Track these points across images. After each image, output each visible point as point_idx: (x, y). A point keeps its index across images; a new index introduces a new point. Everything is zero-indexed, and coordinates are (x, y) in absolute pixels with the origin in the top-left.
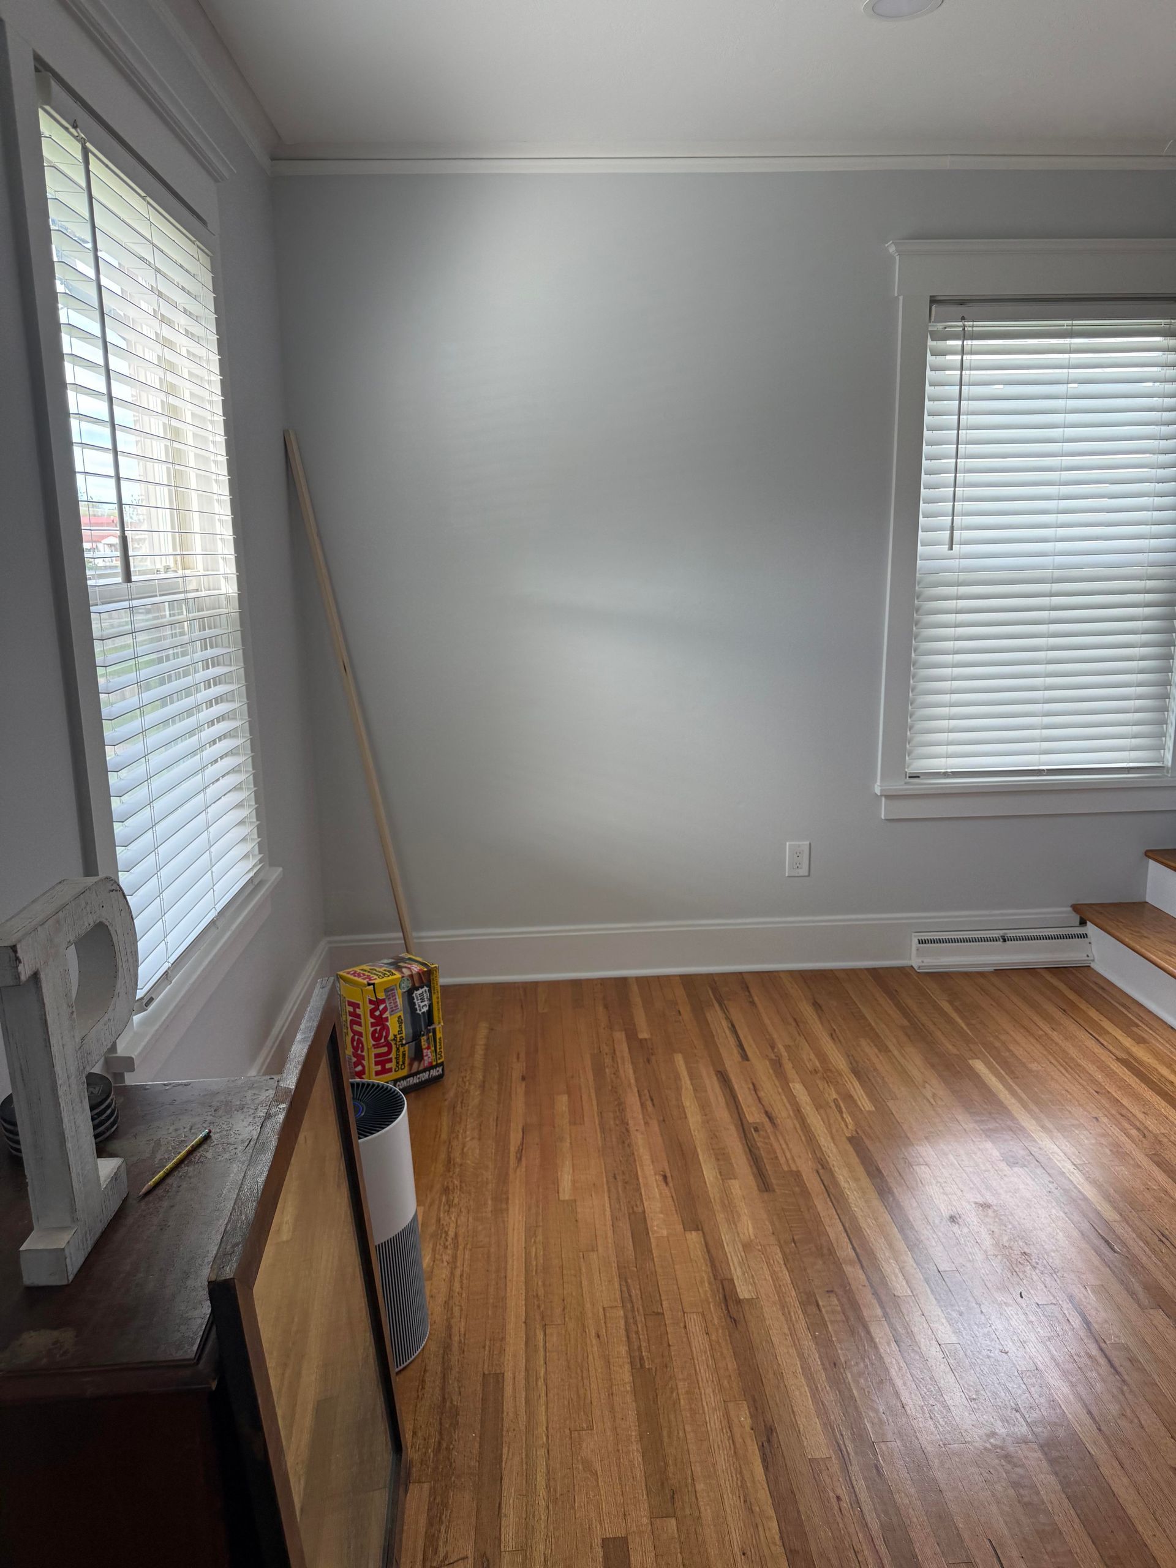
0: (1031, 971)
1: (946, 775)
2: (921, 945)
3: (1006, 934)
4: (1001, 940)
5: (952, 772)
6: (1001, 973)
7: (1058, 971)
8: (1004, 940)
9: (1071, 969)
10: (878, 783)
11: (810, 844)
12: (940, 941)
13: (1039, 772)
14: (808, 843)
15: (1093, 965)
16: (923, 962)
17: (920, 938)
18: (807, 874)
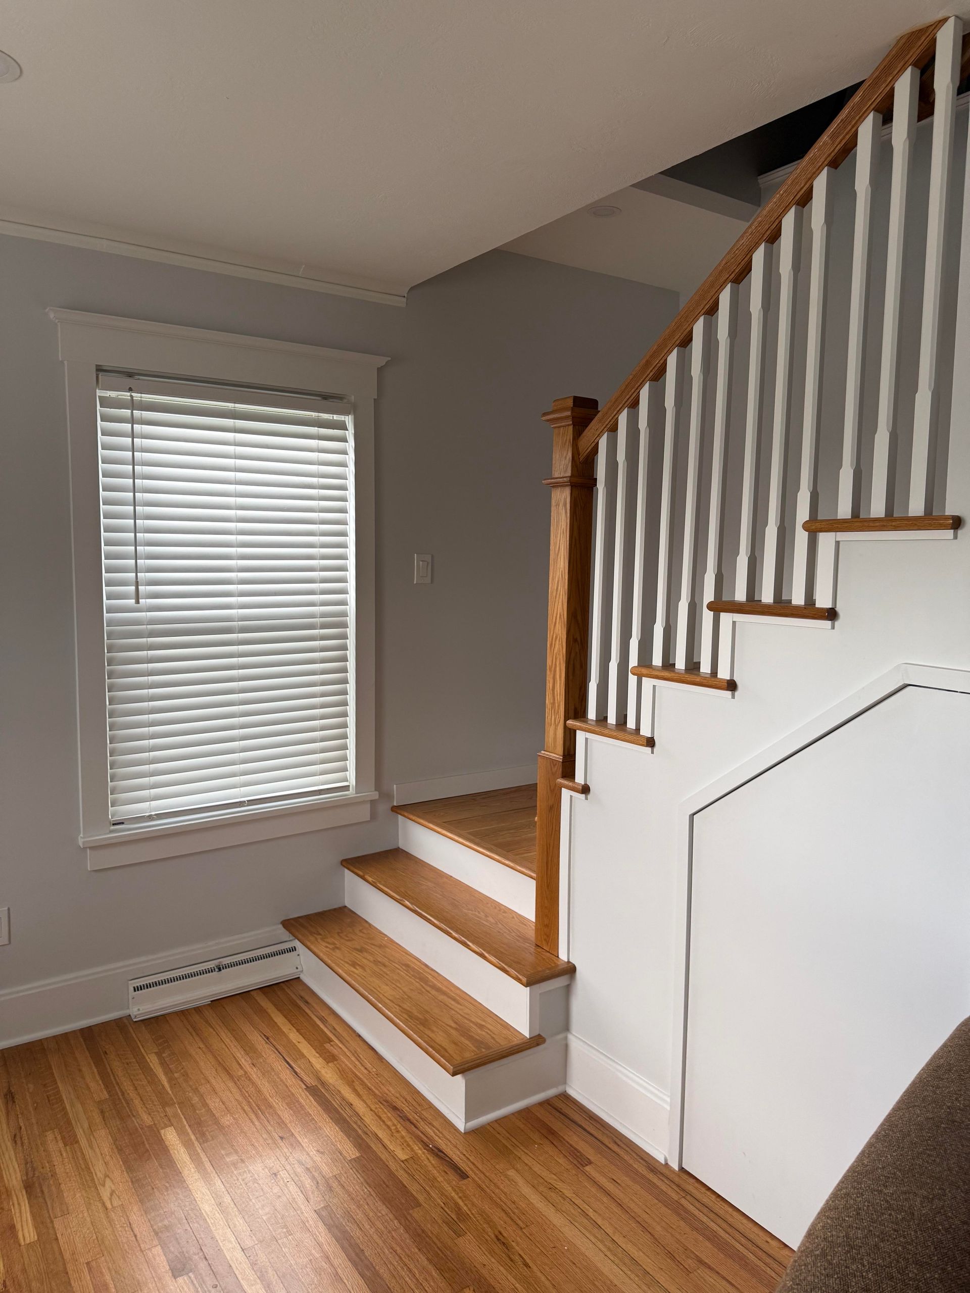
0: (245, 995)
1: (150, 818)
2: (137, 992)
3: (220, 962)
4: (217, 970)
5: (156, 815)
6: (217, 1004)
7: (270, 990)
8: (220, 970)
9: (282, 984)
10: (81, 835)
11: (9, 909)
12: (156, 984)
13: (240, 804)
14: (7, 908)
15: (303, 977)
16: (139, 1010)
17: (135, 986)
18: (7, 942)
